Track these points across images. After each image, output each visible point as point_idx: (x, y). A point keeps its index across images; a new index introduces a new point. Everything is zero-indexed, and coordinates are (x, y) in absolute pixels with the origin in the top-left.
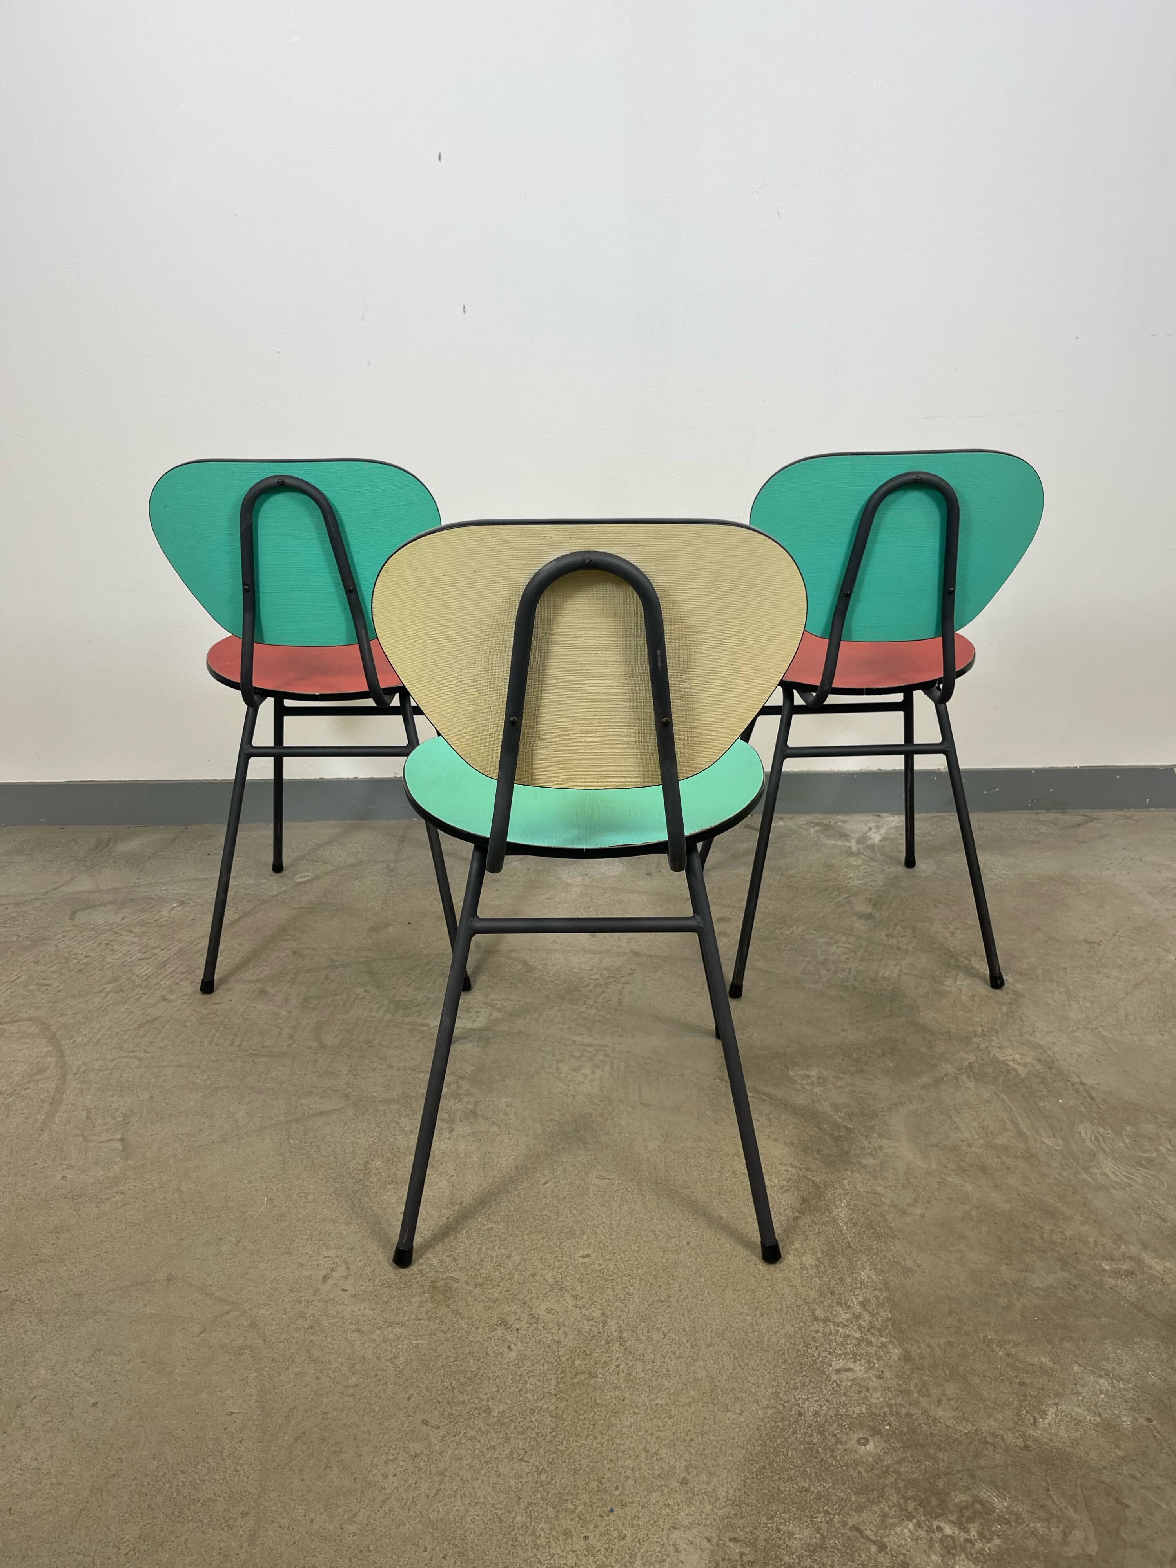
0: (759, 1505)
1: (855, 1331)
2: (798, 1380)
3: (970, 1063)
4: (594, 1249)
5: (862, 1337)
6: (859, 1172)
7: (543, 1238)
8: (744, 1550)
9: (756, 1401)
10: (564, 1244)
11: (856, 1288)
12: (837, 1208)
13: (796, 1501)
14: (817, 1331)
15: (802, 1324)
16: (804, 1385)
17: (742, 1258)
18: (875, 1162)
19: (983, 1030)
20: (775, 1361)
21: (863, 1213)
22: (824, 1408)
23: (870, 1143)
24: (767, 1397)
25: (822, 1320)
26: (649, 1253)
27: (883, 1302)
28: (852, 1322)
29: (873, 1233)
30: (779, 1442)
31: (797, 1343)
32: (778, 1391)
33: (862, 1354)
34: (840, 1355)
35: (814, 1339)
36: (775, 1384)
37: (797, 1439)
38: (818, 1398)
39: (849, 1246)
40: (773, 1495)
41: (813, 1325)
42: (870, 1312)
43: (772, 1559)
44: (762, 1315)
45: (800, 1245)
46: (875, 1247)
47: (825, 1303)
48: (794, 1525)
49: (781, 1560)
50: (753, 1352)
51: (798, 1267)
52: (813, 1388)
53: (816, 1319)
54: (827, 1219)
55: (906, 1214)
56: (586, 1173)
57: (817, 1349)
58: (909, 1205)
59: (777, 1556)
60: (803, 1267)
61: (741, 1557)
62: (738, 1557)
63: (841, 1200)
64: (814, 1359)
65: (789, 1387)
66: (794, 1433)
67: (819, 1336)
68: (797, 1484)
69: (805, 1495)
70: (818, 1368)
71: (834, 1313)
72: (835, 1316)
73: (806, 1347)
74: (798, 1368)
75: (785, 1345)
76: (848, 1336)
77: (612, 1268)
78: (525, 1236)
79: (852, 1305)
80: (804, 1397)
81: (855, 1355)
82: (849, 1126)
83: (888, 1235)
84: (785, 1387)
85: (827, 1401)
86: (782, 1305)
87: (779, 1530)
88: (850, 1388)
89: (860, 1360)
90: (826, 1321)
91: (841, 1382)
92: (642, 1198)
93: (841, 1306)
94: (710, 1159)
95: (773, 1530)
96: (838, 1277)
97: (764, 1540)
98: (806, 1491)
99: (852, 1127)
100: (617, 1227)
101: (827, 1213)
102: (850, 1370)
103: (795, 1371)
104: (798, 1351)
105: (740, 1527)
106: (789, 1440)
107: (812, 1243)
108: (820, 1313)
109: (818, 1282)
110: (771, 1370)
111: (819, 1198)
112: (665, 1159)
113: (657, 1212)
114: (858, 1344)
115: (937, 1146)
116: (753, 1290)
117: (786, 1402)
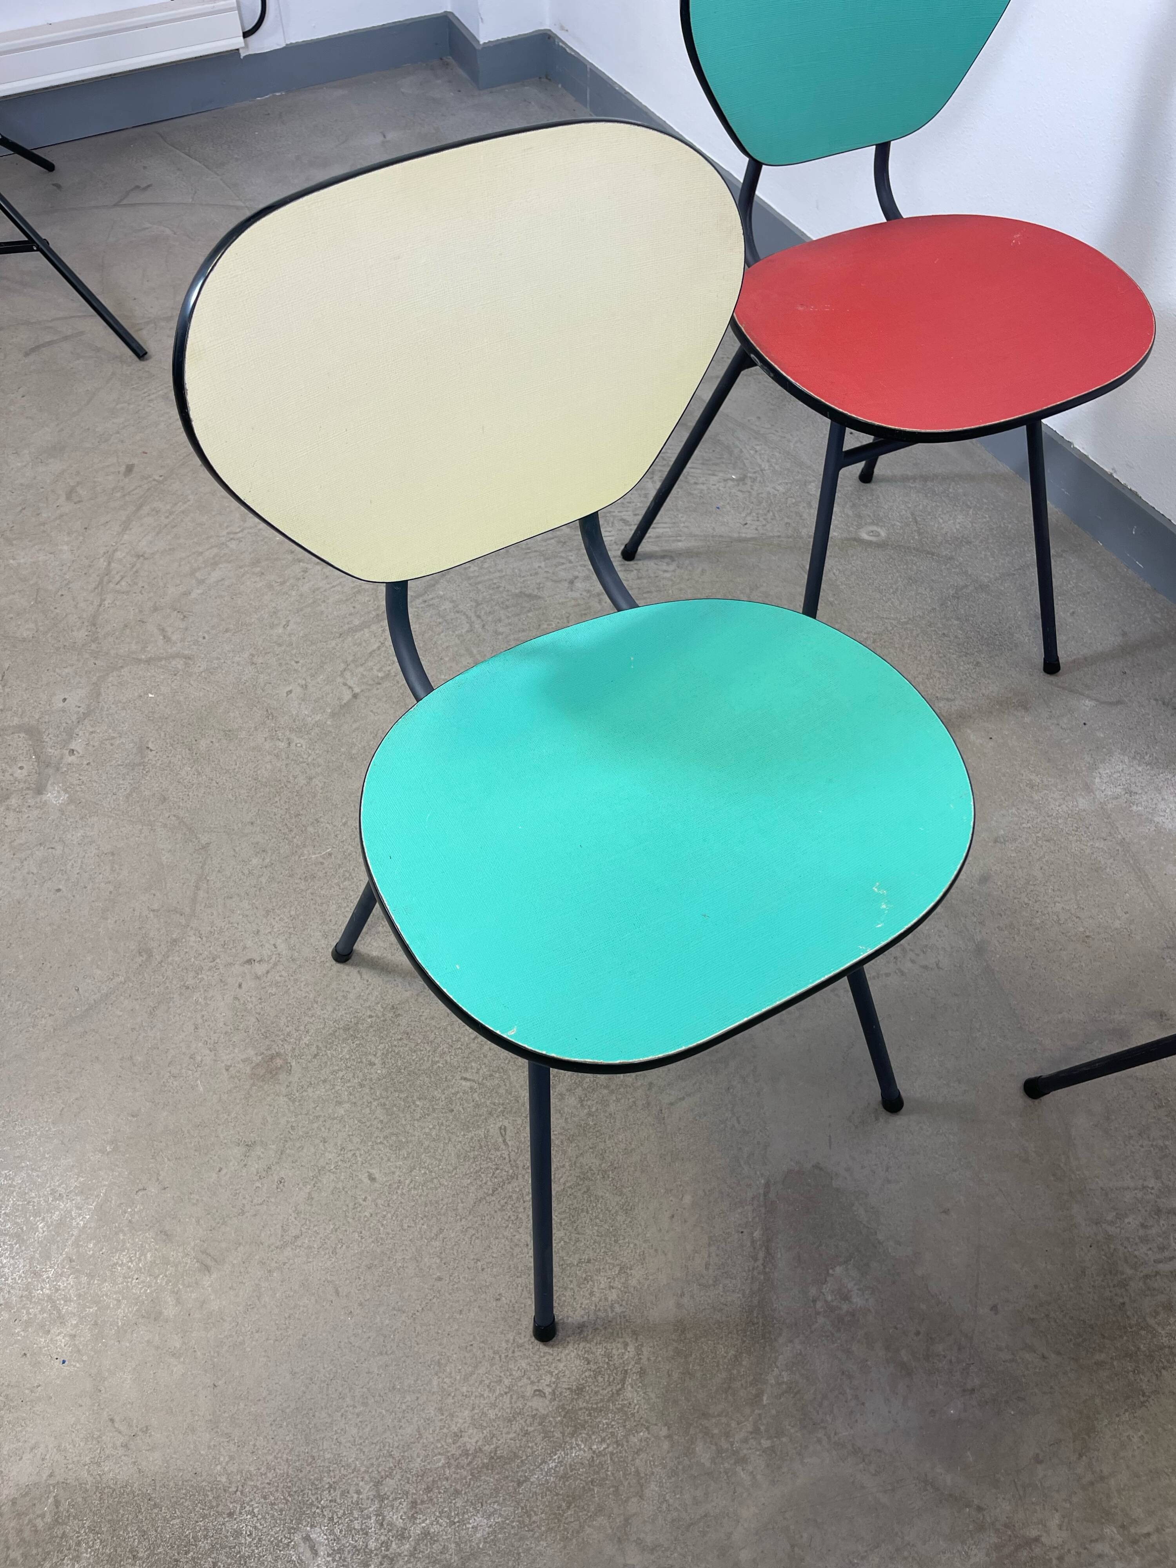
0: (103, 1511)
1: (377, 1540)
2: (277, 1495)
3: (1037, 1539)
4: (387, 1181)
5: (371, 1551)
6: (672, 1447)
7: (381, 1122)
8: (48, 1515)
9: (232, 1458)
10: (381, 1146)
11: (449, 1517)
12: (585, 1441)
13: (119, 1550)
14: (358, 1492)
15: (363, 1469)
16: (272, 1504)
17: (440, 1354)
18: (708, 1464)
19: (1148, 1535)
20: (295, 1458)
21: (592, 1482)
22: (249, 1539)
23: (745, 1441)
24: (242, 1466)
25: (378, 1491)
26: (406, 1243)
27: (441, 1560)
28: (389, 1531)
29: (559, 1507)
30: (186, 1504)
31: (332, 1474)
32: (255, 1478)
33: (344, 1561)
34: (332, 1532)
35: (344, 1494)
36: (263, 1470)
37: (197, 1522)
38: (261, 1527)
39: (520, 1484)
40: (119, 1521)
41: (367, 1483)
42: (415, 1549)
43: (44, 1550)
44: (358, 1415)
45: (493, 1417)
46: (534, 1518)
47: (408, 1486)
48: (89, 1559)
49: (44, 1560)
50: (299, 1426)
51: (454, 1429)
52: (273, 1516)
53: (378, 1484)
54: (558, 1435)
55: (620, 1541)
56: (503, 1112)
57: (331, 1501)
58: (639, 1542)
59: (48, 1553)
60: (457, 1436)
61: (38, 1516)
62: (39, 1512)
63: (603, 1440)
64: (316, 1503)
65: (264, 1488)
66: (204, 1517)
67: (352, 1497)
68: (139, 1543)
69: (128, 1558)
70: (304, 1513)
71: (396, 1503)
72: (392, 1507)
73: (330, 1486)
74: (294, 1489)
75: (324, 1460)
76: (367, 1534)
77: (366, 1213)
78: (375, 1103)
79: (418, 1521)
80: (256, 1510)
81: (340, 1551)
82: (765, 1398)
83: (565, 1529)
84: (262, 1484)
85: (260, 1540)
86: (384, 1432)
87: (79, 1544)
88: (288, 1562)
89: (334, 1560)
90: (382, 1498)
91: (293, 1548)
92: (491, 1192)
93: (412, 1508)
94: (598, 1239)
95: (78, 1537)
96: (458, 1487)
97: (64, 1532)
98: (134, 1556)
99: (765, 1402)
100: (431, 1188)
101: (569, 1430)
102: (315, 1553)
103: (289, 1487)
104: (321, 1480)
105: (73, 1500)
106: (193, 1515)
107: (505, 1430)
108: (389, 1485)
109: (440, 1464)
110: (281, 1457)
111: (594, 1410)
112: (570, 1187)
113: (475, 1219)
114: (358, 1550)
115: (793, 1546)
116: (394, 1388)
117: (242, 1492)
